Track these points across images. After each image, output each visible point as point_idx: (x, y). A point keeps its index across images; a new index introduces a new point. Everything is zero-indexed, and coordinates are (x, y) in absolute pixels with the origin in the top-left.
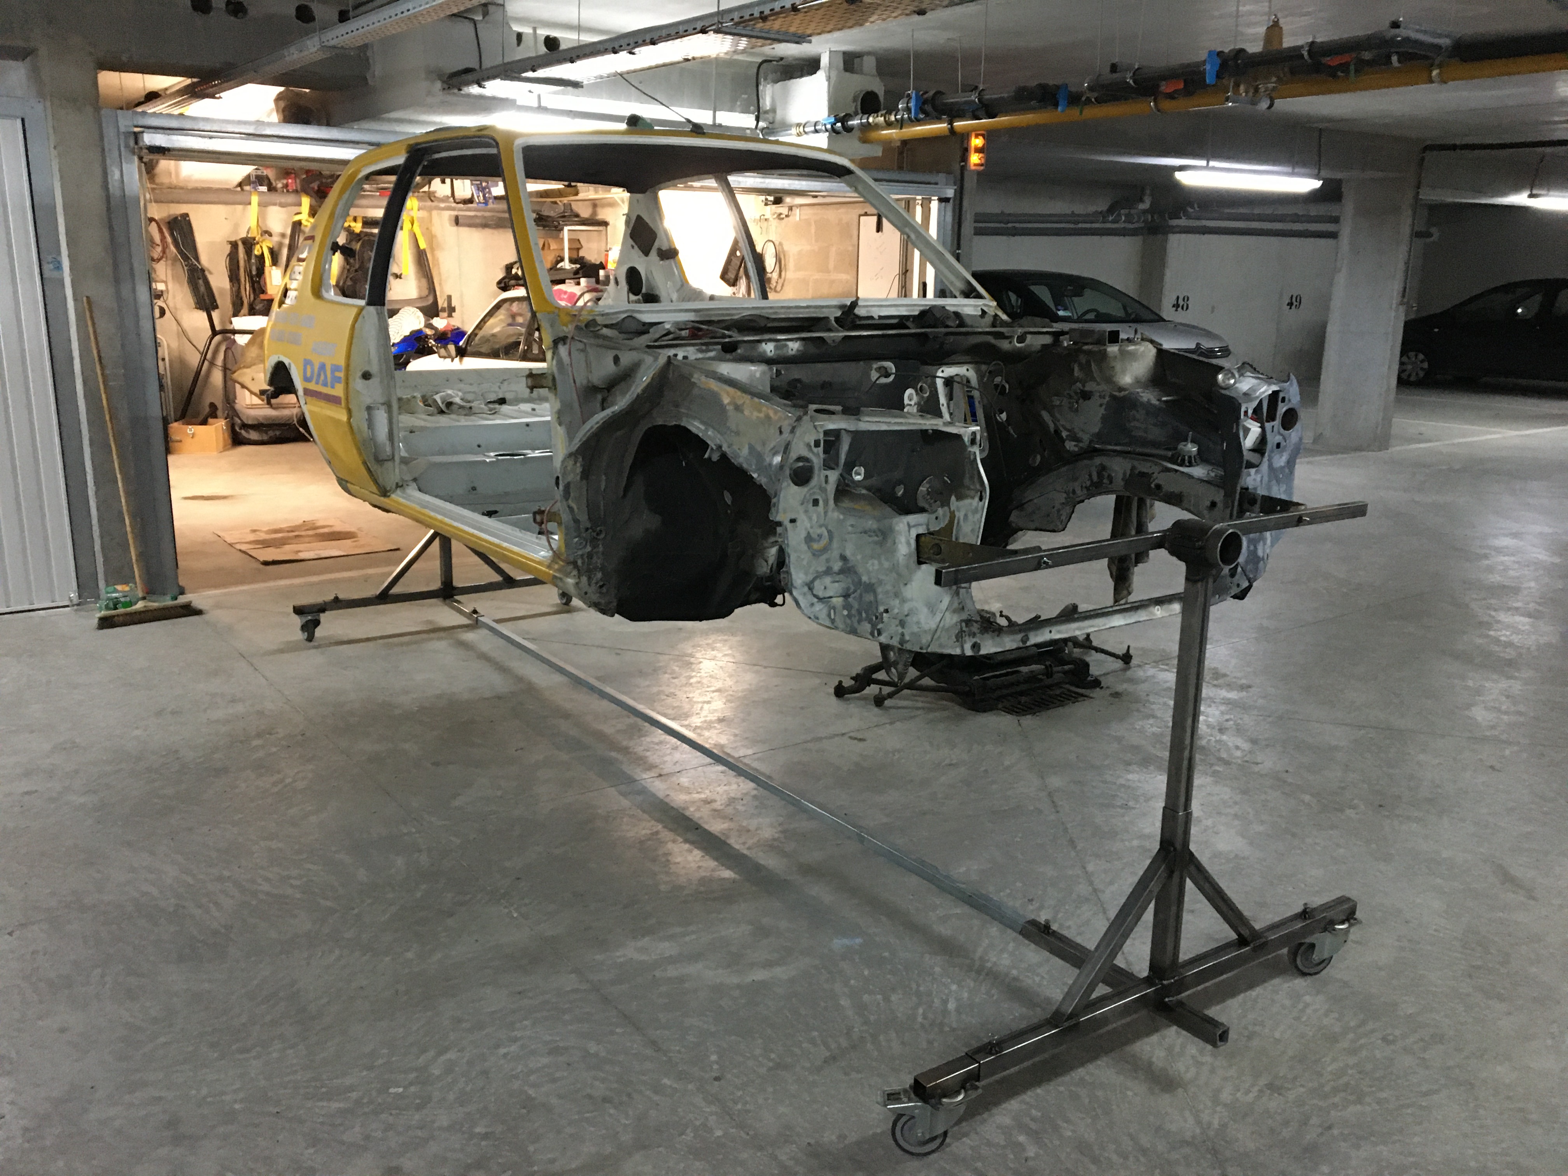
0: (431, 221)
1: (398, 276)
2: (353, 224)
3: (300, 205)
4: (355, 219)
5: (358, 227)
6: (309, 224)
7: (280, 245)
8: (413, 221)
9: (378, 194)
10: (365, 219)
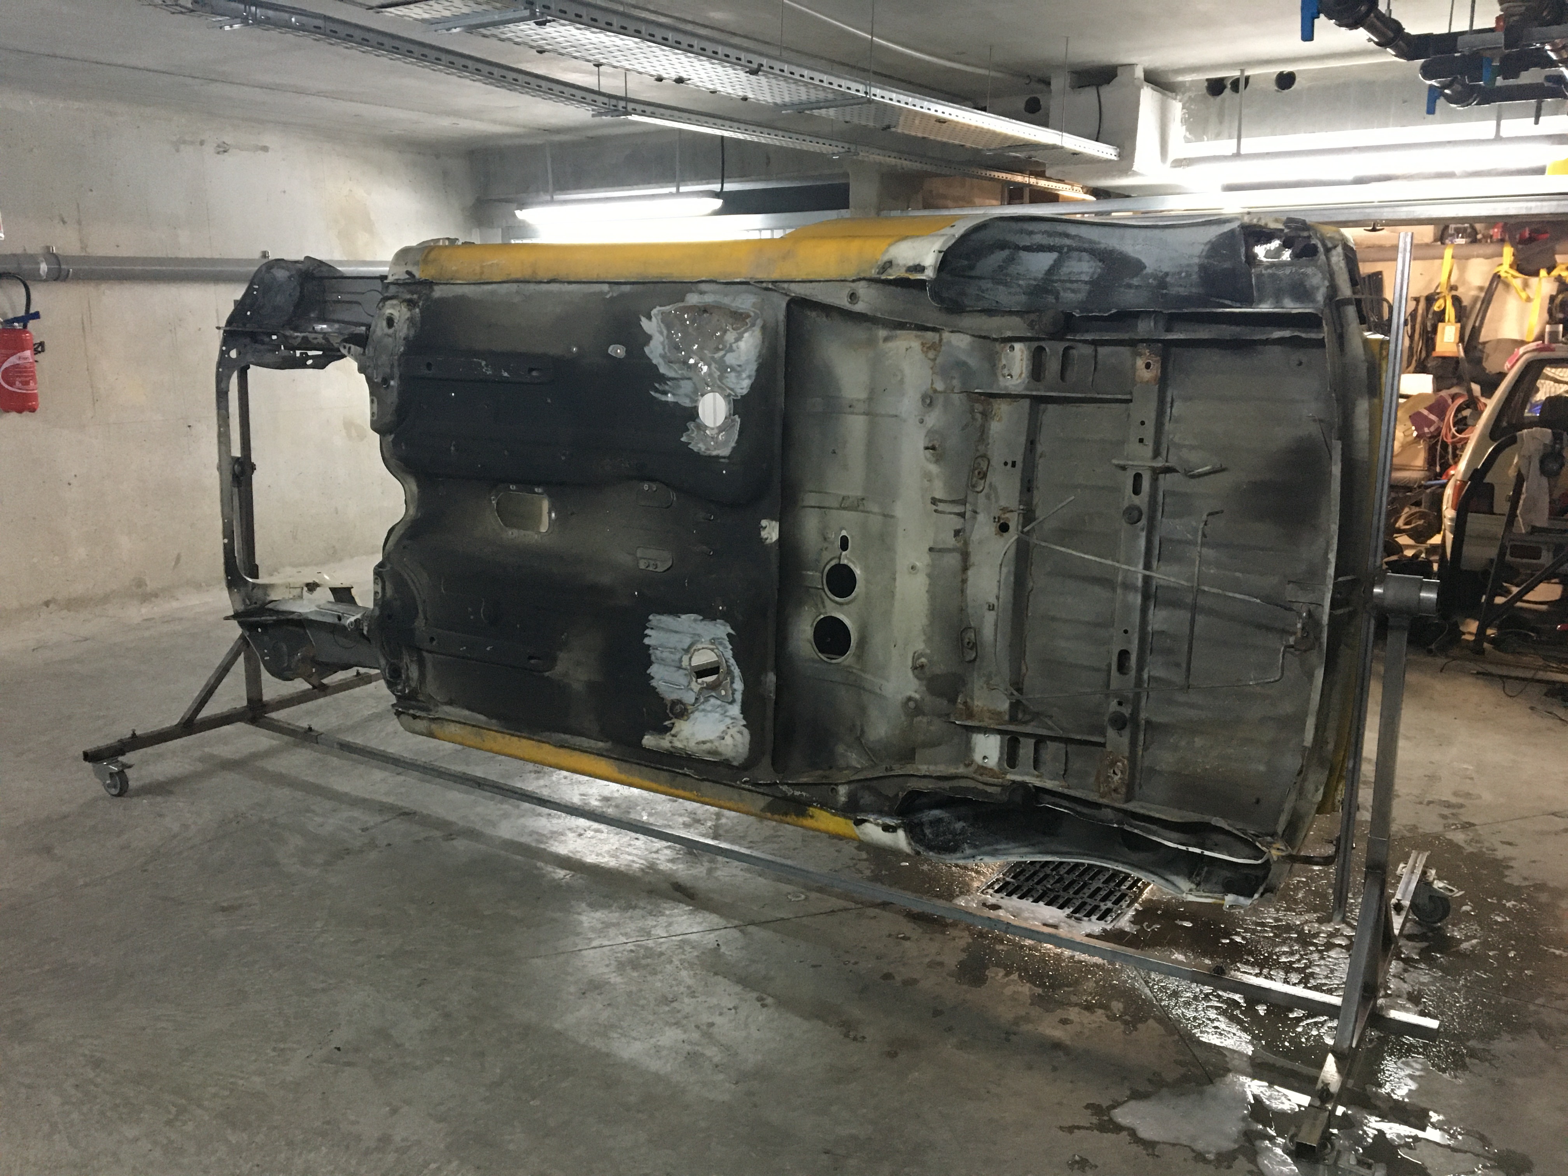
2: (1564, 274)
3: (1501, 255)
4: (1567, 269)
6: (1509, 276)
7: (1476, 299)
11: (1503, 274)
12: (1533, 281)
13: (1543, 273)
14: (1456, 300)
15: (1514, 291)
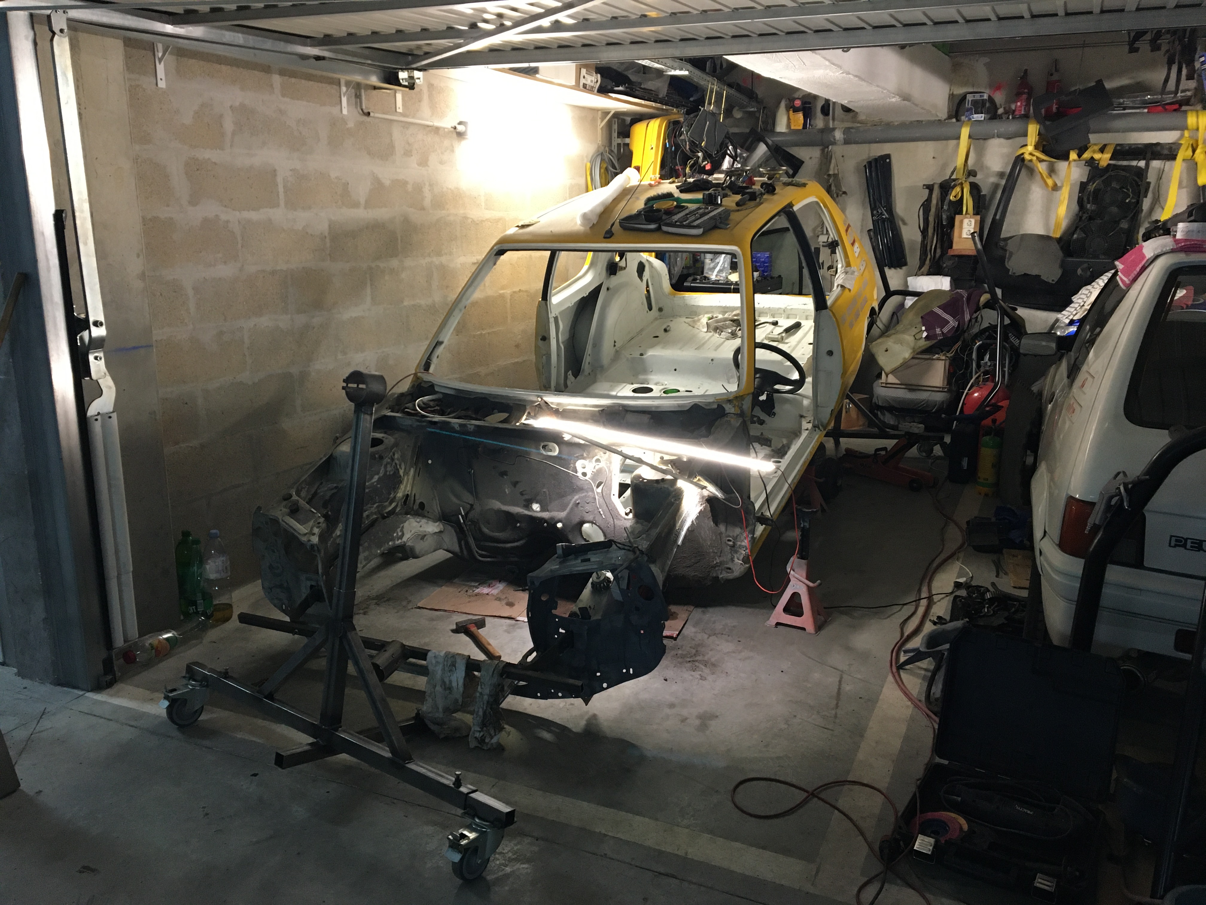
2: (1097, 156)
3: (1025, 135)
4: (1102, 150)
5: (1104, 159)
6: (1035, 158)
7: (996, 186)
8: (1197, 146)
9: (1146, 110)
10: (1118, 148)
11: (1027, 157)
12: (1062, 165)
13: (1073, 155)
14: (975, 188)
15: (1038, 178)
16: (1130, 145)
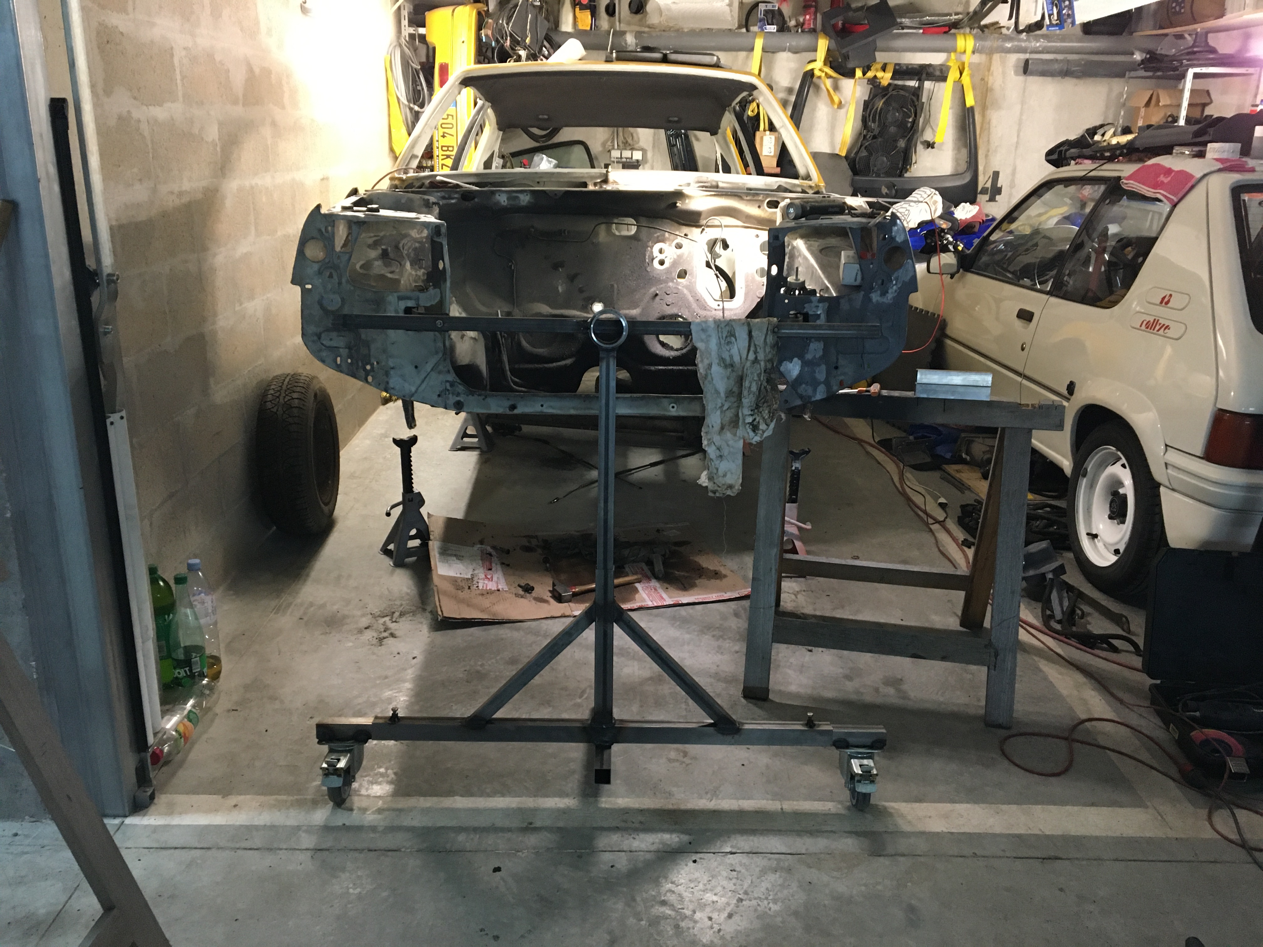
0: (989, 70)
1: (930, 145)
2: (880, 74)
3: (815, 50)
4: (884, 69)
5: (885, 78)
6: (823, 75)
8: (964, 69)
9: (921, 31)
10: (897, 67)
11: (817, 73)
12: (847, 83)
13: (859, 73)
15: (824, 93)
16: (907, 65)
